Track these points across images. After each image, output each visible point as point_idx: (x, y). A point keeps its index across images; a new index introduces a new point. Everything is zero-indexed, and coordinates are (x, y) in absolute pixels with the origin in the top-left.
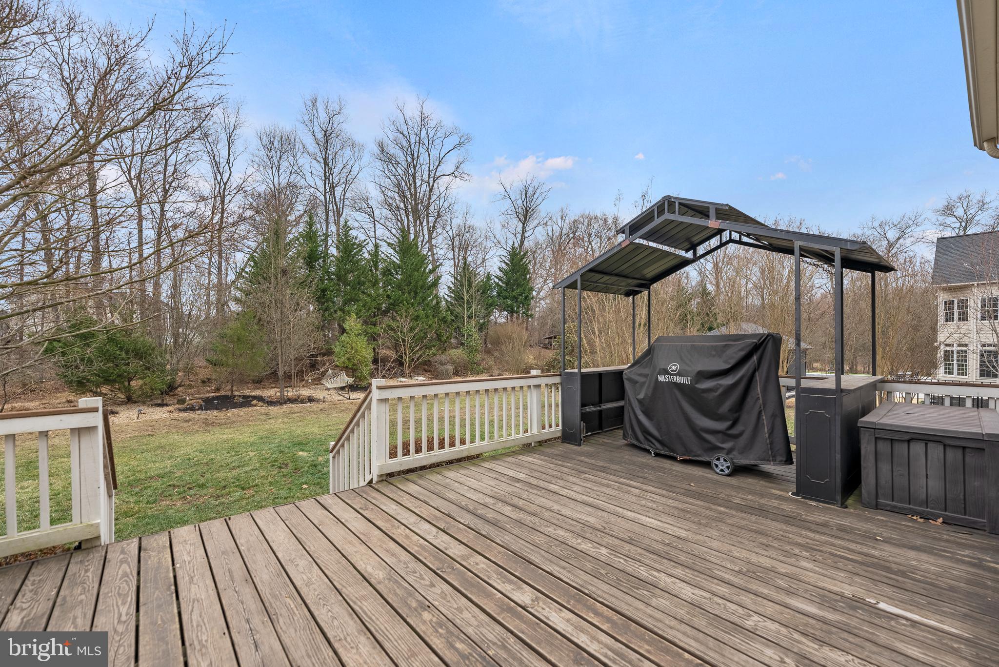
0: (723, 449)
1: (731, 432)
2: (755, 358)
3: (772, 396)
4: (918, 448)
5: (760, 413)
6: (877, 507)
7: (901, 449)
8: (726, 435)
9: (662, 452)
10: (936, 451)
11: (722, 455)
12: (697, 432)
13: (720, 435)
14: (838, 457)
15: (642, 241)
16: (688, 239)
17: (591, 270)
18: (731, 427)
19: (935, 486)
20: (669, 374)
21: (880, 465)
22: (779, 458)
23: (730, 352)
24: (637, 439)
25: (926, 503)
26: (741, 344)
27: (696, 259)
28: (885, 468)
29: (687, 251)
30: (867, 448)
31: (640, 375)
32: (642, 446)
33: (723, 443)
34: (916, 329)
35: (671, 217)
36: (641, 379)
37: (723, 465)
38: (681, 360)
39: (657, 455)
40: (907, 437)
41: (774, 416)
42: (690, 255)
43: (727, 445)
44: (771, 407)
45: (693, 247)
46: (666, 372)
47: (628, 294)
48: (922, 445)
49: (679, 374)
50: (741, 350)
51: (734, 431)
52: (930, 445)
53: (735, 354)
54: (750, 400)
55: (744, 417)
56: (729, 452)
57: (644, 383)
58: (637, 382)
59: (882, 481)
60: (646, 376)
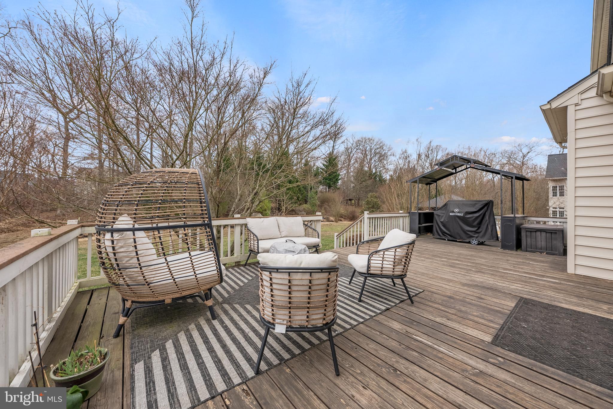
0: (474, 237)
1: (477, 231)
2: (486, 208)
3: (492, 219)
4: (538, 233)
5: (488, 225)
6: (527, 251)
7: (534, 234)
8: (475, 232)
9: (451, 239)
10: (544, 234)
11: (474, 239)
12: (465, 232)
13: (473, 232)
14: (515, 236)
15: (445, 169)
16: (454, 166)
17: (423, 177)
18: (477, 230)
19: (543, 244)
20: (454, 212)
21: (527, 239)
22: (494, 239)
23: (477, 206)
24: (439, 235)
25: (541, 249)
26: (481, 203)
27: (456, 173)
28: (529, 240)
29: (452, 170)
30: (523, 234)
31: (442, 213)
32: (442, 238)
33: (474, 235)
34: (538, 199)
35: (456, 162)
36: (443, 215)
37: (475, 242)
38: (459, 208)
39: (448, 240)
40: (536, 230)
41: (492, 226)
42: (454, 171)
43: (476, 235)
44: (491, 223)
45: (455, 168)
46: (453, 212)
47: (427, 184)
48: (540, 232)
49: (459, 212)
50: (482, 205)
51: (478, 231)
52: (542, 232)
53: (478, 207)
54: (484, 221)
55: (482, 226)
56: (477, 237)
57: (443, 216)
58: (440, 216)
59: (528, 243)
60: (444, 213)
